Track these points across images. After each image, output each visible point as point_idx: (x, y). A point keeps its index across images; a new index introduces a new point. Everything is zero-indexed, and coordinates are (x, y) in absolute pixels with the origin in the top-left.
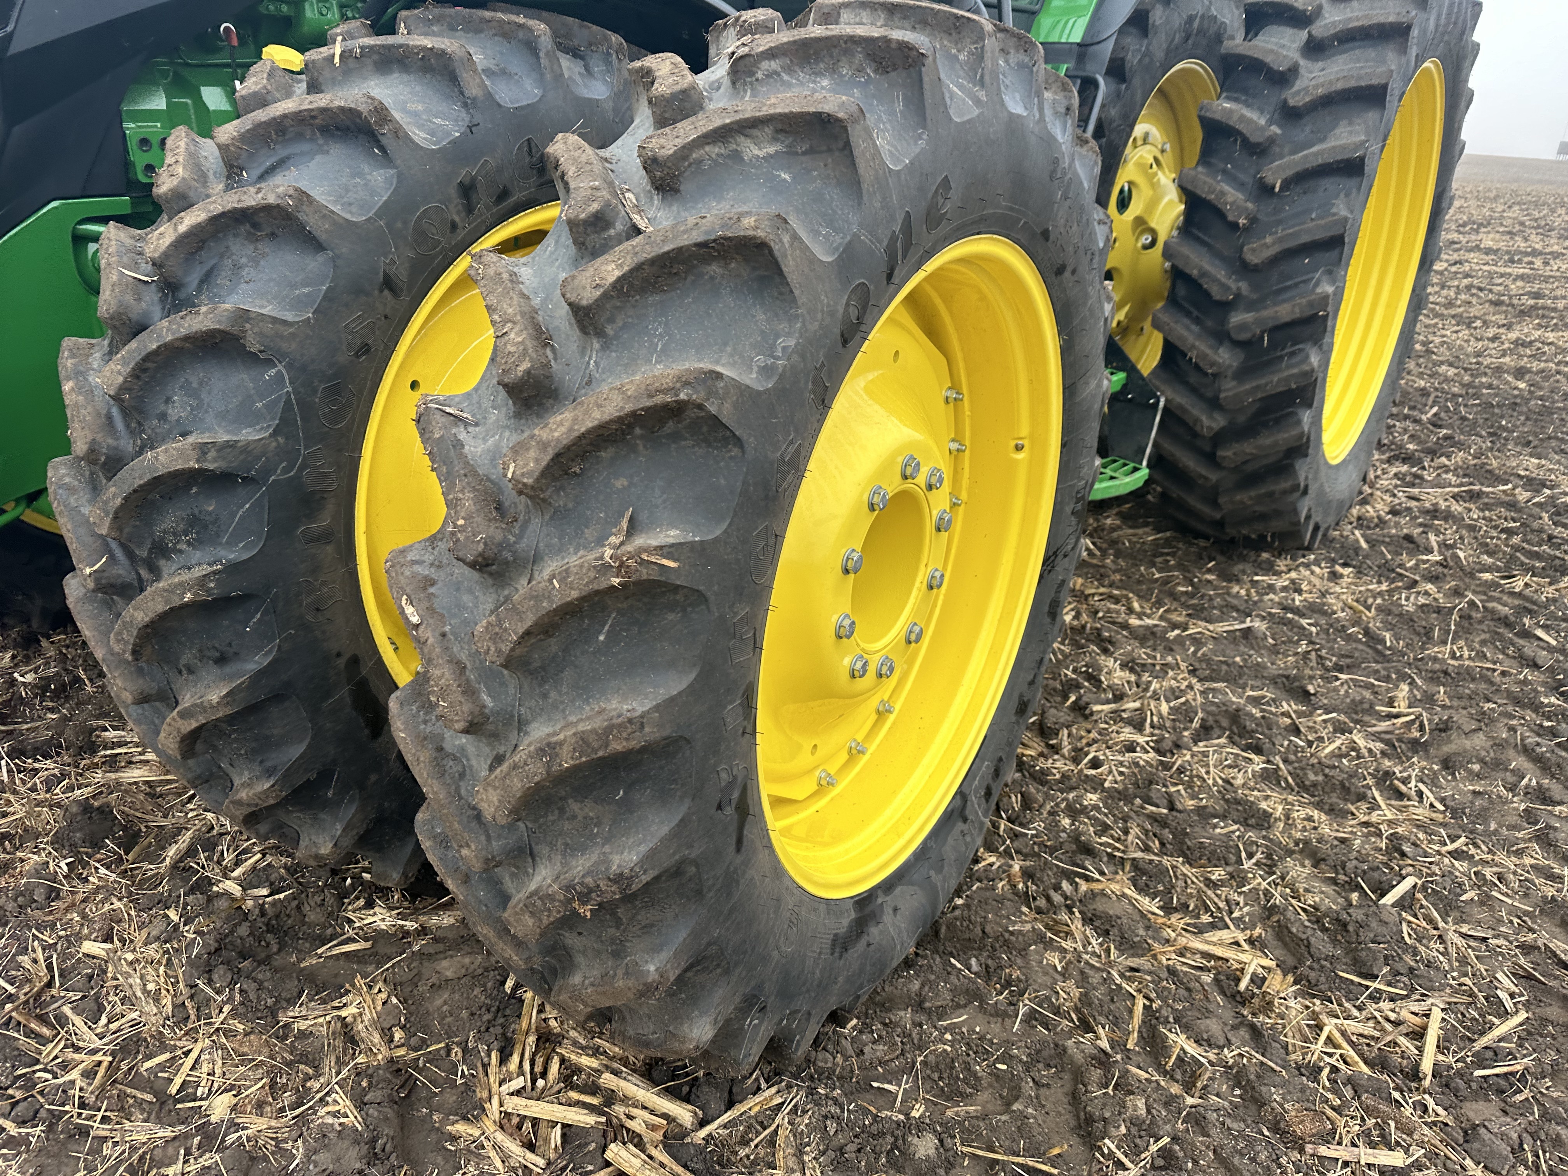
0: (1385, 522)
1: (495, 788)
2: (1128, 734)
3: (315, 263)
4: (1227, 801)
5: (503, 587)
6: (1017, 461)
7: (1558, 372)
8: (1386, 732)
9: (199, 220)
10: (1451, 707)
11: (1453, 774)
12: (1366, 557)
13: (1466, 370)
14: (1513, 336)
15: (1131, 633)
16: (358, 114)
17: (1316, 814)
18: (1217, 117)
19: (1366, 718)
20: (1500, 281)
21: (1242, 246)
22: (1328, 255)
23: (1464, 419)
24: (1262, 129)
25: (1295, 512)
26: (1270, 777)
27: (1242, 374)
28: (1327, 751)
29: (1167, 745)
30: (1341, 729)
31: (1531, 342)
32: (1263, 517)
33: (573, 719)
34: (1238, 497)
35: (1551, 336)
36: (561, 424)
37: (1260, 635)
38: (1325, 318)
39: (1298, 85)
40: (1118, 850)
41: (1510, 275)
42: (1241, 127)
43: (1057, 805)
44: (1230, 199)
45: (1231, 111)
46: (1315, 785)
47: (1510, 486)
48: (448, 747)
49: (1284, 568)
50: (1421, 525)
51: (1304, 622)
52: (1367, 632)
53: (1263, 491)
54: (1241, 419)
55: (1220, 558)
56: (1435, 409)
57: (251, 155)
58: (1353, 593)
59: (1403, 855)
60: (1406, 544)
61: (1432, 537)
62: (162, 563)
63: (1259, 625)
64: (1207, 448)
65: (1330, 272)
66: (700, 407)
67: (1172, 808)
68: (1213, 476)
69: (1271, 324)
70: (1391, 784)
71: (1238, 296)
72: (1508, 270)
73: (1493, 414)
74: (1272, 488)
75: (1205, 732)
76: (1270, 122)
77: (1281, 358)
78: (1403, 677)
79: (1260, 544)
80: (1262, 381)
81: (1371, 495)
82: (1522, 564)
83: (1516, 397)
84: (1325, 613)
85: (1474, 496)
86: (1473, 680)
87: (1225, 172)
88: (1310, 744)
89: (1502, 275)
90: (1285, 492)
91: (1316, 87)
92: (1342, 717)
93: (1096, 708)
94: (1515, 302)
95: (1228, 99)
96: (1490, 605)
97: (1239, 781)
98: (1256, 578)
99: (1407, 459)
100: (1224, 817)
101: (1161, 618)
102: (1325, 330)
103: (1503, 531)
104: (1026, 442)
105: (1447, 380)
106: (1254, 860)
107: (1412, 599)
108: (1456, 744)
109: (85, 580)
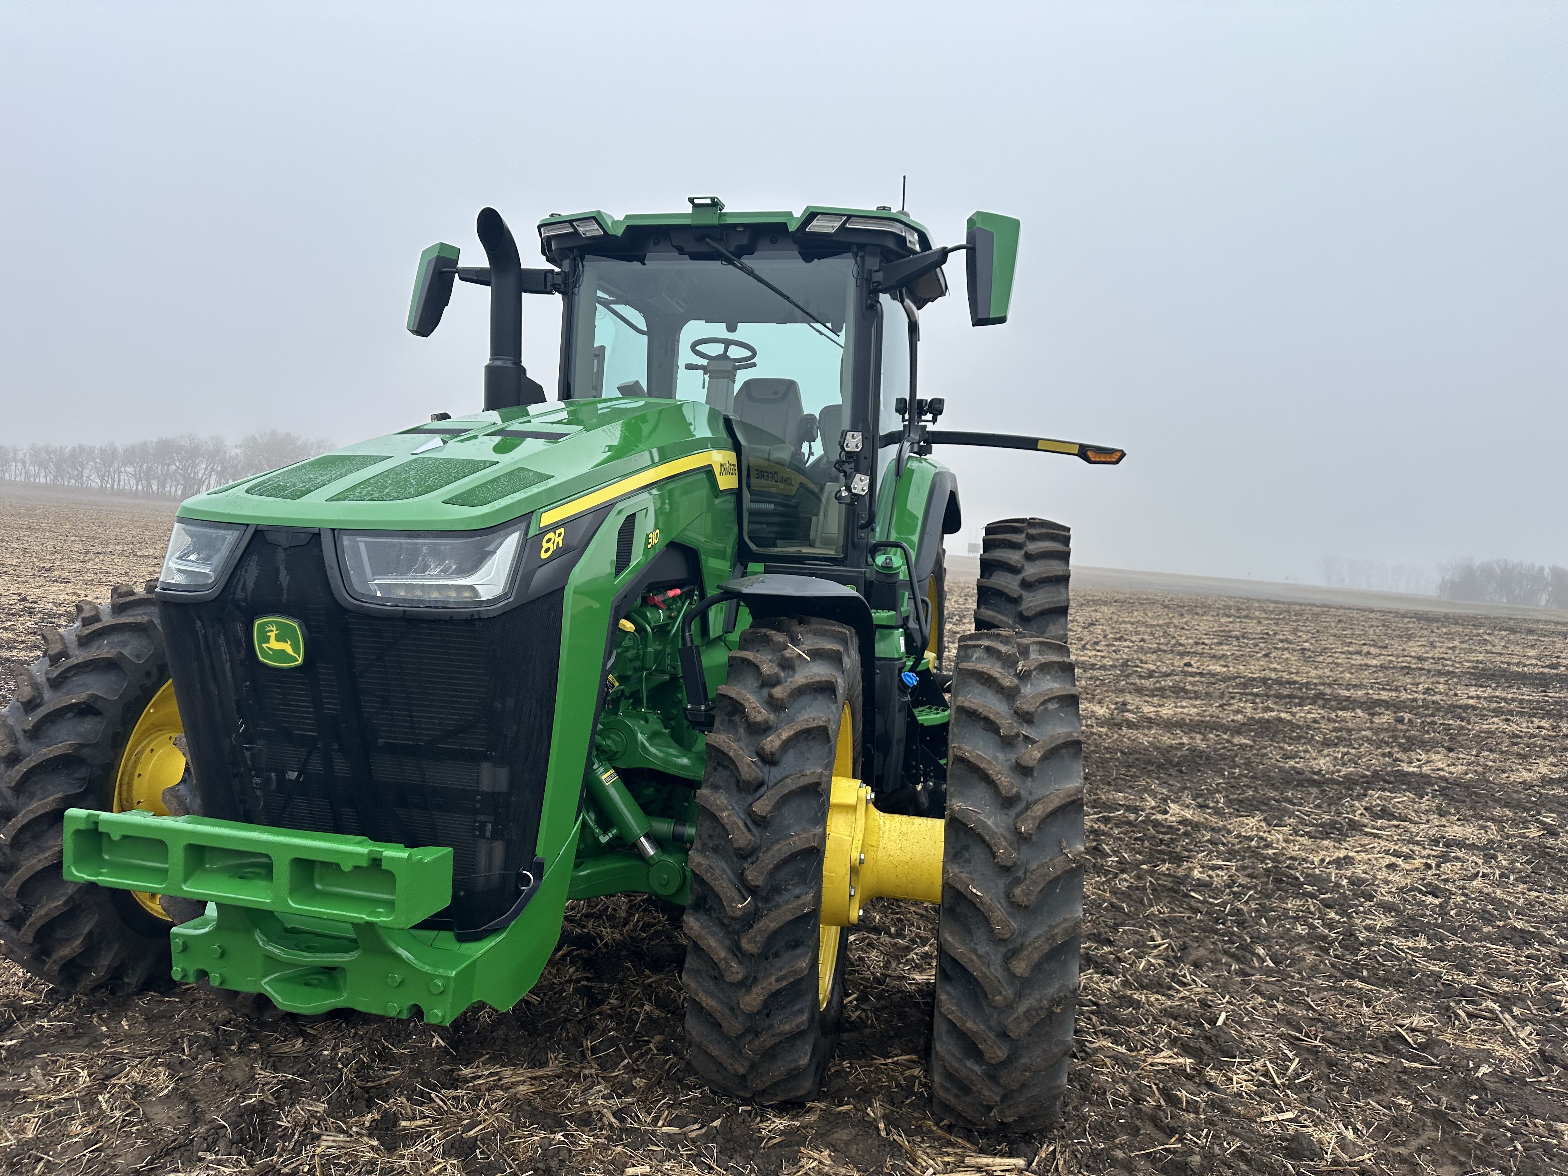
1: (1024, 961)
3: (825, 748)
4: (1118, 998)
5: (1013, 876)
8: (1160, 954)
9: (789, 735)
10: (1179, 938)
11: (1202, 969)
16: (832, 683)
17: (1158, 997)
19: (1145, 950)
26: (1126, 984)
28: (1141, 967)
30: (1139, 957)
46: (1148, 985)
47: (1121, 811)
52: (1112, 904)
57: (789, 702)
61: (1106, 848)
70: (1179, 979)
78: (1148, 925)
109: (733, 912)
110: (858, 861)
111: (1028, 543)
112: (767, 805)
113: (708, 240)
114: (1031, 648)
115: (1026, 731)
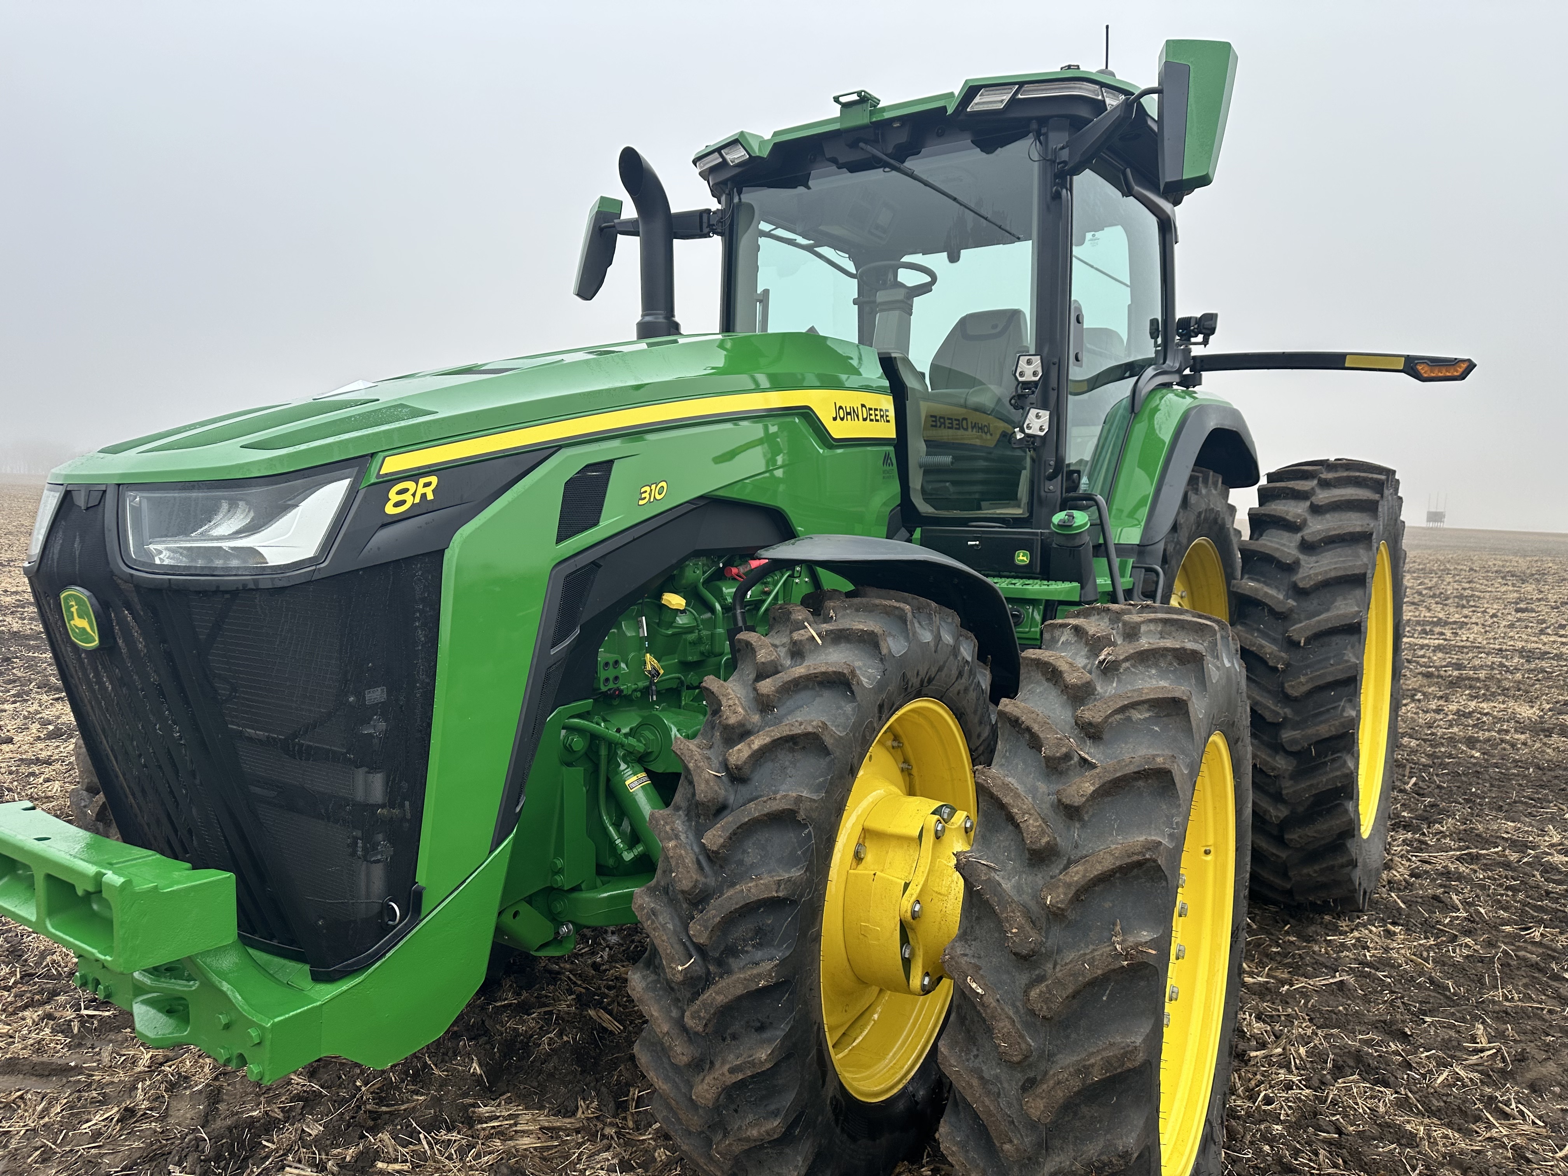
0: (1412, 885)
1: (1042, 1098)
2: (1282, 1075)
3: (823, 763)
4: (1379, 1125)
5: (1035, 969)
6: (1206, 861)
7: (1502, 741)
8: (1477, 1065)
9: (766, 742)
10: (1521, 1041)
11: (1542, 1097)
12: (1408, 916)
13: (1425, 740)
14: (1453, 707)
15: (1248, 989)
16: (844, 675)
17: (1450, 1132)
18: (1247, 593)
19: (1458, 1054)
20: (1421, 653)
21: (1283, 683)
22: (1347, 689)
23: (1439, 787)
24: (1280, 602)
25: (1351, 881)
26: (1403, 1104)
27: (1297, 775)
28: (1439, 1081)
29: (1315, 1082)
30: (1443, 1064)
31: (1470, 713)
32: (1324, 886)
33: (1092, 1050)
34: (1305, 871)
35: (1486, 706)
36: (1077, 873)
37: (1351, 987)
38: (1353, 734)
39: (1302, 573)
40: (1314, 1169)
41: (1427, 645)
42: (1267, 601)
43: (1254, 1135)
44: (1268, 651)
45: (1256, 590)
46: (1439, 1110)
47: (1500, 848)
48: (986, 1075)
49: (1347, 929)
50: (1441, 886)
51: (1380, 974)
52: (1432, 981)
53: (1324, 865)
54: (1300, 809)
55: (1291, 920)
56: (1414, 780)
57: (779, 699)
58: (1410, 948)
59: (1528, 1161)
60: (1436, 904)
61: (1454, 897)
62: (731, 960)
63: (1349, 979)
64: (1275, 832)
65: (1350, 701)
66: (1155, 861)
67: (1340, 1132)
68: (1284, 855)
69: (1314, 741)
70: (1497, 1106)
71: (1285, 718)
72: (1426, 642)
73: (1462, 782)
74: (1331, 863)
75: (1339, 1071)
76: (1287, 597)
77: (1325, 763)
78: (1476, 1018)
79: (1323, 908)
80: (1314, 782)
81: (1391, 860)
82: (1533, 917)
83: (1475, 764)
84: (1392, 966)
85: (1473, 859)
86: (1529, 1018)
87: (1259, 630)
88: (1424, 1076)
89: (1422, 647)
90: (1342, 866)
91: (1316, 575)
92: (1440, 1053)
93: (1253, 1054)
94: (1442, 673)
95: (1252, 579)
96: (1521, 953)
97: (1382, 1109)
98: (1329, 938)
99: (1407, 827)
100: (1381, 1139)
101: (1268, 976)
102: (1354, 742)
103: (1508, 888)
104: (1212, 849)
105: (1413, 752)
106: (1417, 1172)
107: (1458, 951)
108: (1534, 1072)
109: (674, 975)
110: (909, 914)
111: (1318, 491)
112: (720, 836)
113: (861, 145)
114: (1143, 628)
115: (1089, 752)
